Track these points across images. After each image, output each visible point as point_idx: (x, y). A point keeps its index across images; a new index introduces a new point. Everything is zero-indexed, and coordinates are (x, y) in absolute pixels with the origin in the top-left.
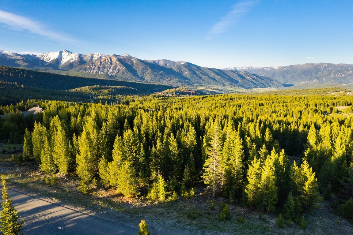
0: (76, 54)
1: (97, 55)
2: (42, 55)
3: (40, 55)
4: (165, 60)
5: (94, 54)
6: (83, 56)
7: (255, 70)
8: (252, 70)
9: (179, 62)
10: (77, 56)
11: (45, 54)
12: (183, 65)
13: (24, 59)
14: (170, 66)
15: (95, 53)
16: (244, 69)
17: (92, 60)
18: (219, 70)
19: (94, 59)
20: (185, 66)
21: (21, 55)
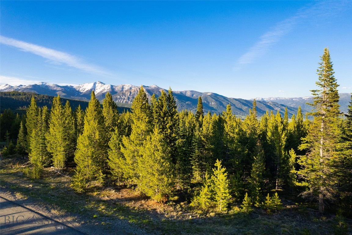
0: (108, 85)
1: (128, 86)
2: (78, 86)
3: (77, 86)
4: (192, 91)
5: (124, 86)
6: (115, 87)
7: (283, 100)
8: (280, 100)
9: (206, 93)
10: (109, 87)
11: (81, 86)
12: (209, 95)
13: (63, 90)
14: (197, 96)
15: (126, 85)
16: (272, 99)
17: (122, 90)
18: (246, 101)
19: (124, 89)
20: (211, 97)
21: (61, 87)
